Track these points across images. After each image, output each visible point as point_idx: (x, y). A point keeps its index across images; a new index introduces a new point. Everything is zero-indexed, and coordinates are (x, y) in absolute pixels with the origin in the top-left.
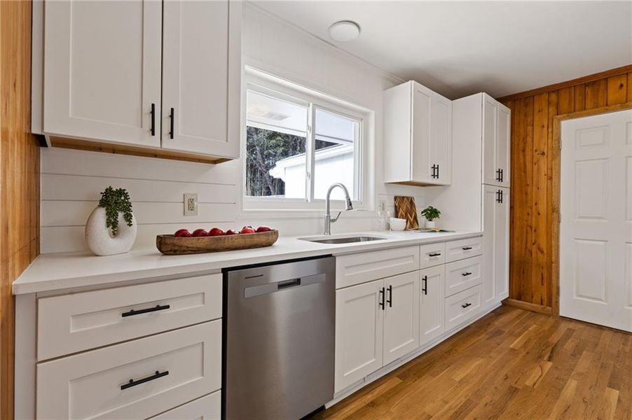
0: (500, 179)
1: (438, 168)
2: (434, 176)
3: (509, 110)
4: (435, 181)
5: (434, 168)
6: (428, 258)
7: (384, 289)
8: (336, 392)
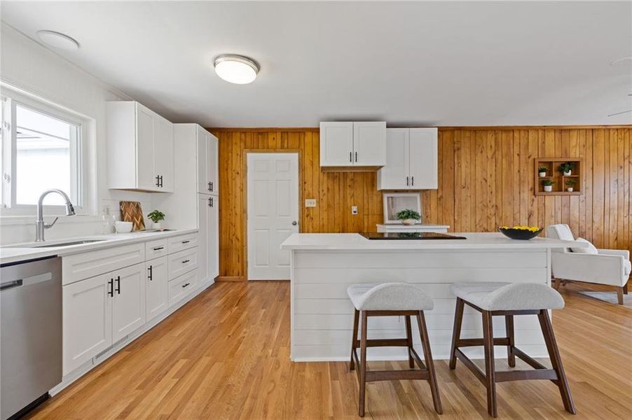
0: (211, 190)
1: (161, 179)
2: (158, 184)
3: (217, 139)
4: (159, 189)
5: (158, 178)
6: (153, 251)
7: (112, 280)
8: (64, 375)
